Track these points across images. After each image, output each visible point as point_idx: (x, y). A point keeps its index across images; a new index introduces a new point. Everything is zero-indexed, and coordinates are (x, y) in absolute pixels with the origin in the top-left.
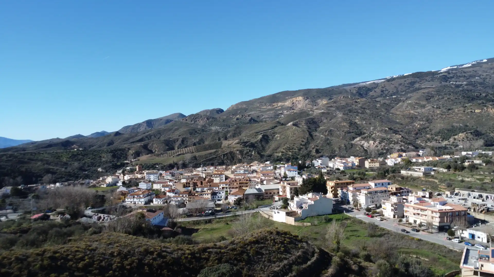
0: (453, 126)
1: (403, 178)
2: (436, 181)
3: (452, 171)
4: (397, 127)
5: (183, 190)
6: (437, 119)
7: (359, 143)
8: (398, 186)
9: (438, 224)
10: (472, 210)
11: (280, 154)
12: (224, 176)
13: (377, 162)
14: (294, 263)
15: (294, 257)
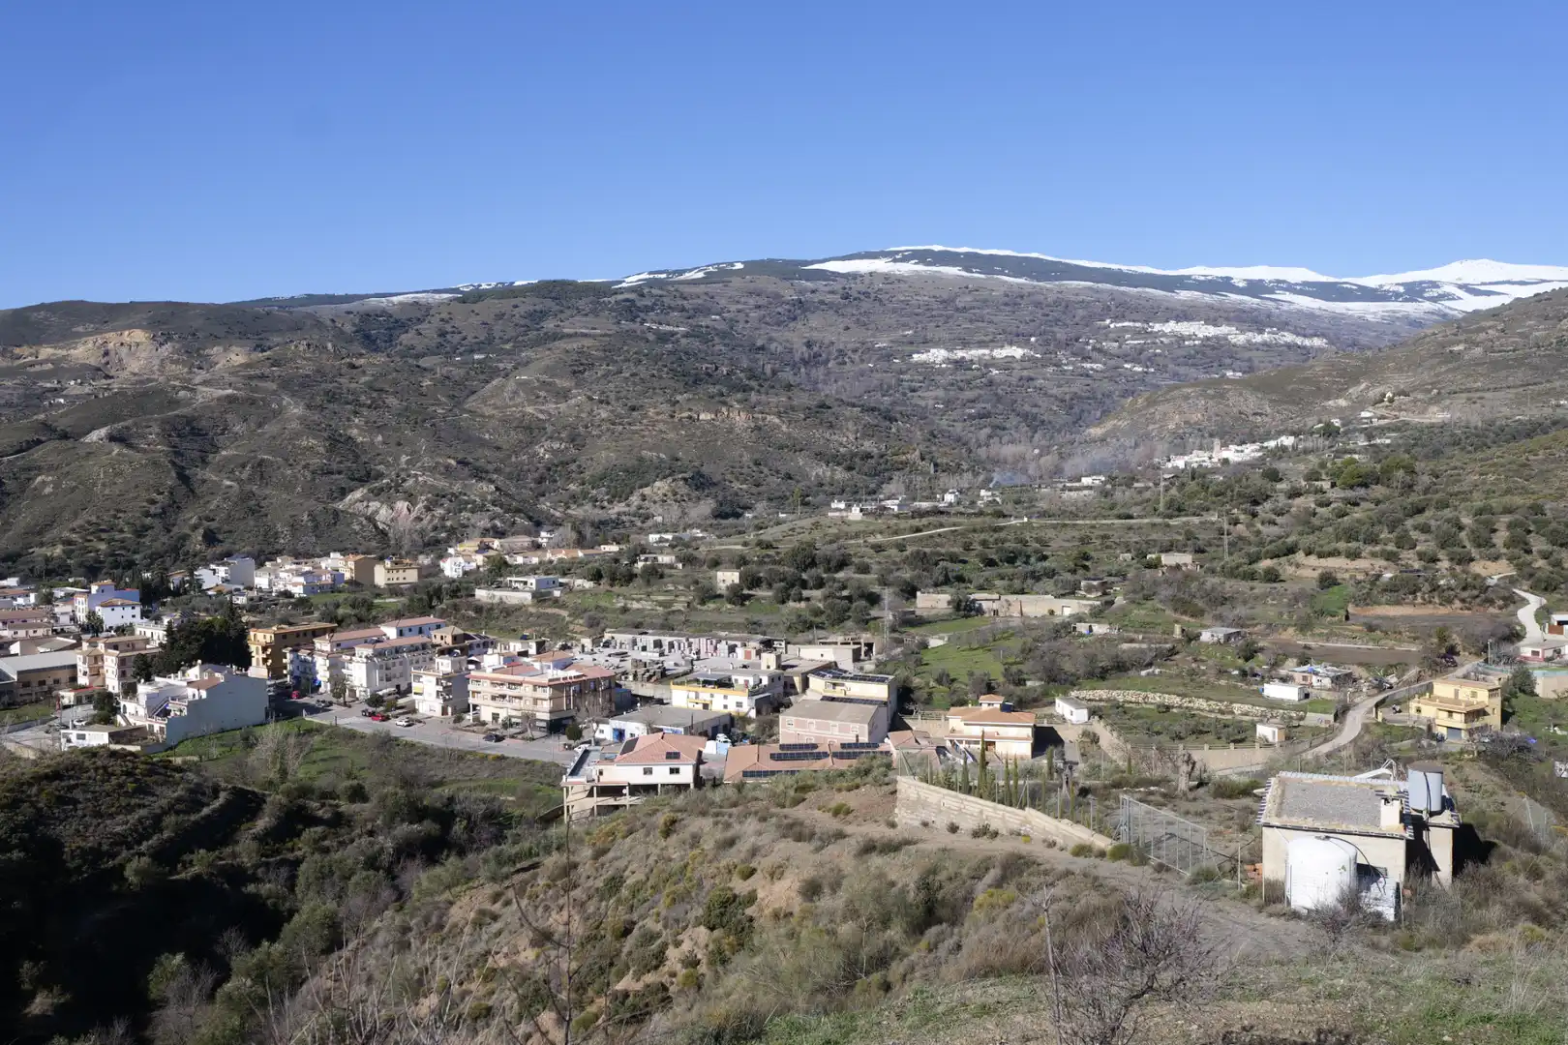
0: (641, 459)
1: (479, 609)
2: (564, 613)
3: (605, 583)
4: (482, 457)
6: (599, 437)
7: (360, 506)
8: (458, 631)
9: (547, 717)
10: (631, 678)
11: (58, 550)
13: (410, 566)
14: (165, 812)
15: (164, 802)
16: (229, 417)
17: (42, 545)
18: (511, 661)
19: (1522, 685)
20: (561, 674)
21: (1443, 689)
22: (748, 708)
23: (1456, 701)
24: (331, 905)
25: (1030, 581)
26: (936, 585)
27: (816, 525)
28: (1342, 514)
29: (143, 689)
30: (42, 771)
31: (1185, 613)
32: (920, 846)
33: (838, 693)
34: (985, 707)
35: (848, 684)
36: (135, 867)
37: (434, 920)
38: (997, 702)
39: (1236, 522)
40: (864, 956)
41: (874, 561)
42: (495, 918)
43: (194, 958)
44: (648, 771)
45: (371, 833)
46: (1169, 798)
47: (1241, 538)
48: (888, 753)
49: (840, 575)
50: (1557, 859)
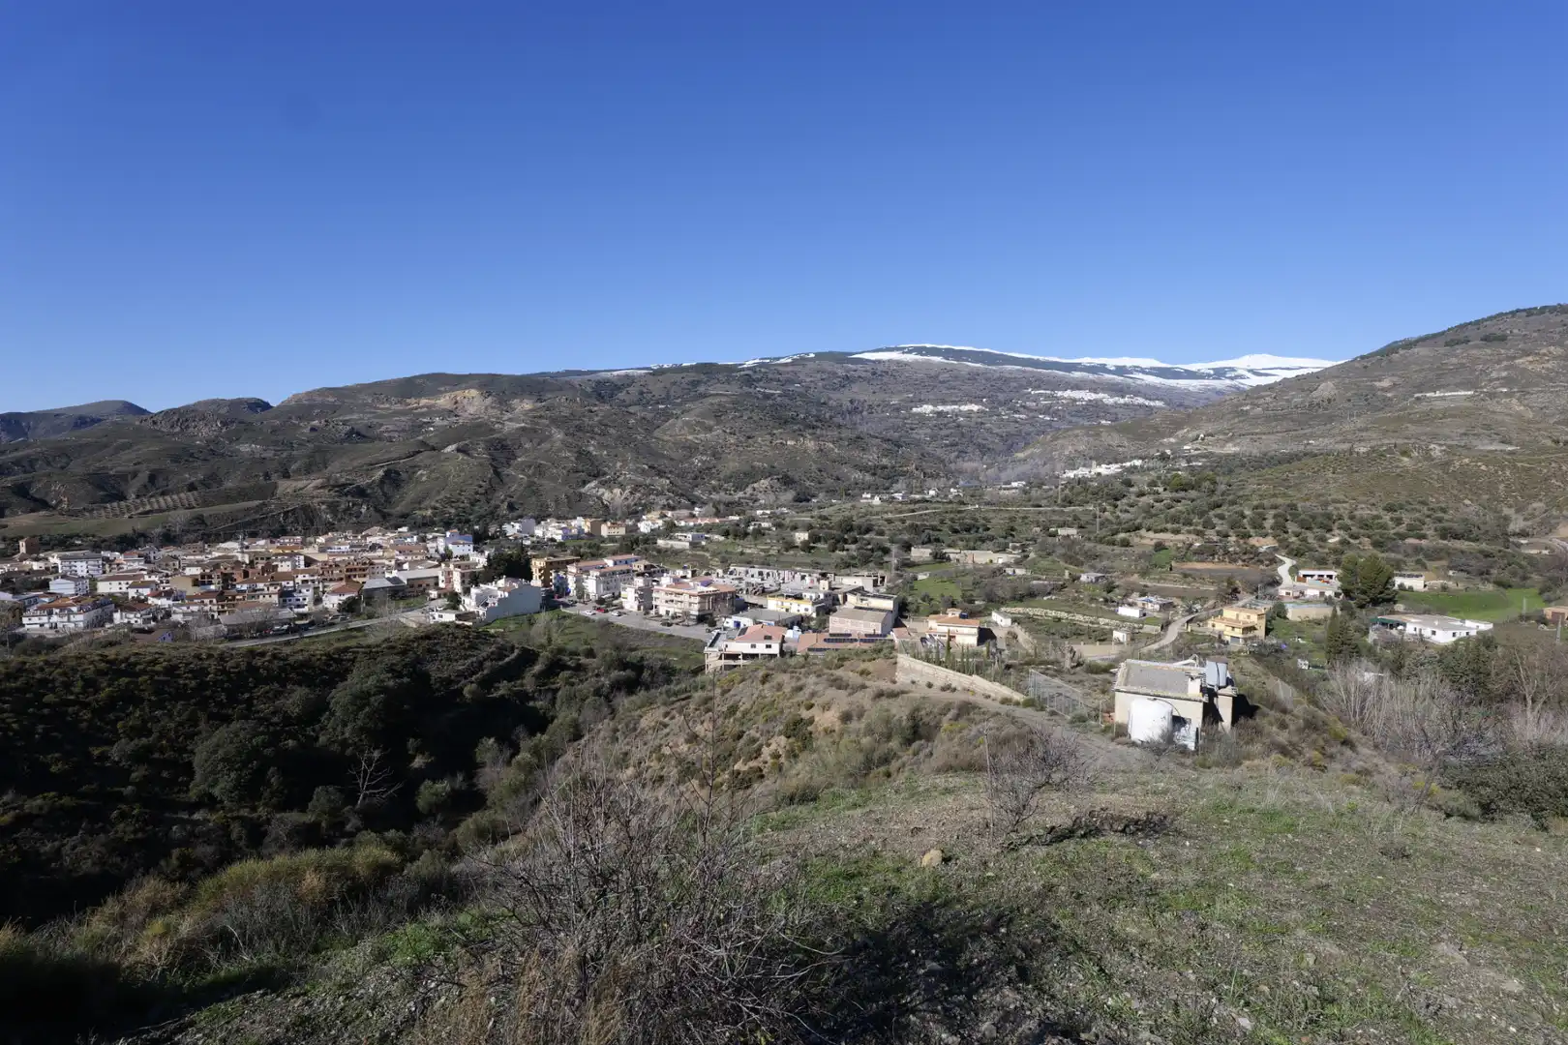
0: (753, 467)
1: (659, 551)
2: (707, 554)
3: (731, 538)
4: (663, 464)
5: (192, 591)
6: (729, 454)
7: (594, 491)
8: (647, 563)
9: (696, 613)
10: (745, 592)
11: (429, 512)
12: (302, 558)
13: (621, 526)
14: (485, 660)
15: (484, 654)
16: (523, 440)
17: (420, 509)
18: (677, 581)
19: (1279, 612)
20: (705, 589)
21: (1229, 613)
22: (811, 612)
23: (1237, 621)
24: (575, 715)
25: (979, 543)
26: (923, 543)
27: (854, 507)
28: (1170, 507)
29: (474, 591)
30: (419, 634)
31: (1071, 564)
32: (910, 695)
33: (864, 604)
34: (950, 615)
35: (870, 599)
36: (469, 689)
37: (632, 726)
38: (958, 612)
39: (1104, 510)
40: (876, 756)
41: (886, 528)
42: (666, 726)
43: (500, 741)
44: (753, 646)
45: (597, 675)
46: (1059, 672)
47: (1107, 520)
48: (892, 640)
49: (867, 536)
50: (1297, 717)
